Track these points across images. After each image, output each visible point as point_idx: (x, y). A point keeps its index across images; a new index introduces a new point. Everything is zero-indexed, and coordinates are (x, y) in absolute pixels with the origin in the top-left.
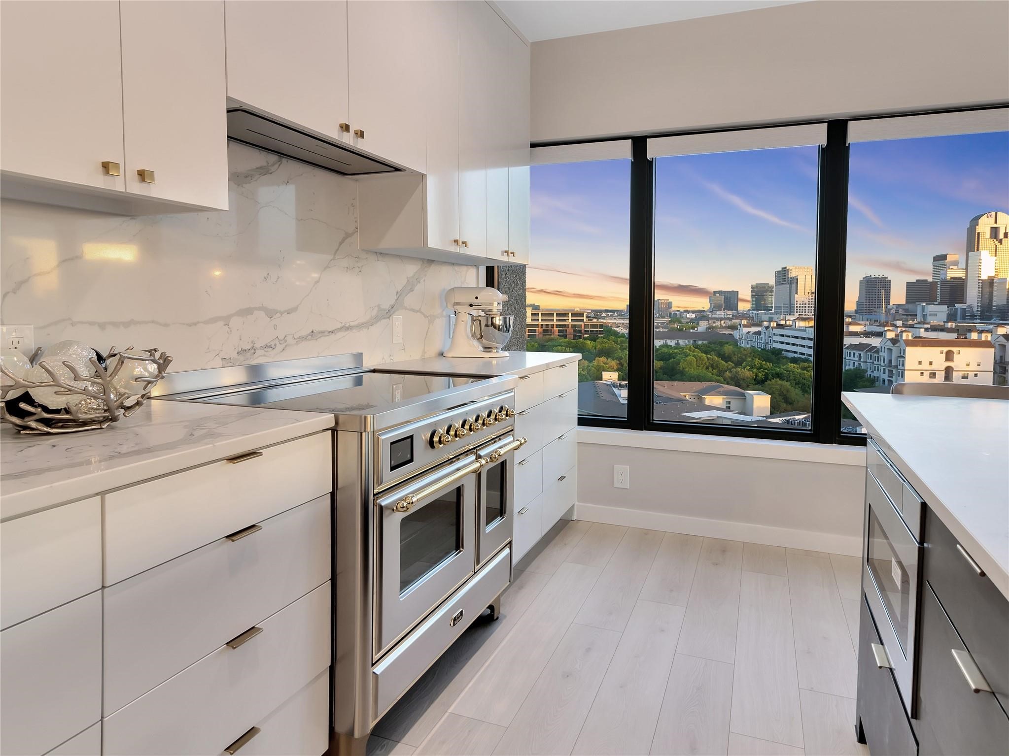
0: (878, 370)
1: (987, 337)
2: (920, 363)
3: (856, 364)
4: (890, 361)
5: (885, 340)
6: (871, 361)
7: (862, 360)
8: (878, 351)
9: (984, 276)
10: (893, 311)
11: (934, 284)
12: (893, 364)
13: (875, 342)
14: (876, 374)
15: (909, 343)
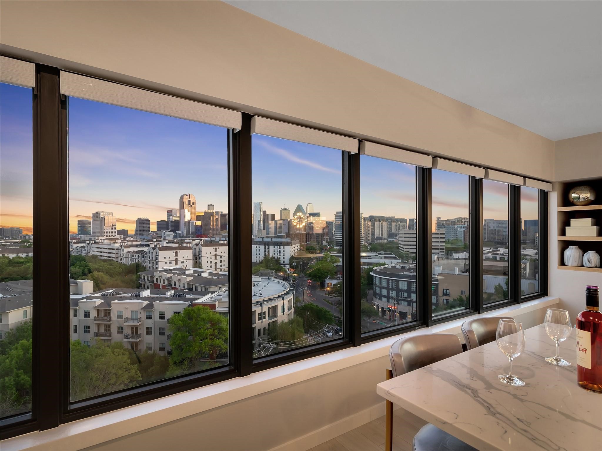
0: (147, 263)
1: (190, 245)
2: (165, 258)
3: (137, 260)
4: (152, 258)
5: (150, 248)
6: (144, 258)
7: (139, 258)
8: (147, 254)
9: (186, 220)
10: (152, 234)
11: (168, 223)
12: (154, 259)
13: (145, 249)
14: (146, 264)
15: (160, 249)
